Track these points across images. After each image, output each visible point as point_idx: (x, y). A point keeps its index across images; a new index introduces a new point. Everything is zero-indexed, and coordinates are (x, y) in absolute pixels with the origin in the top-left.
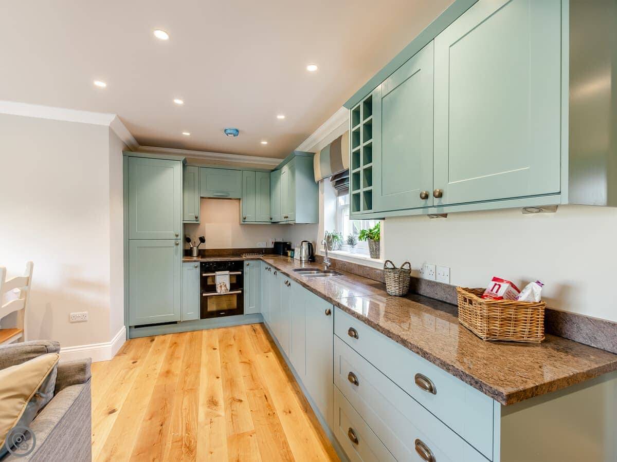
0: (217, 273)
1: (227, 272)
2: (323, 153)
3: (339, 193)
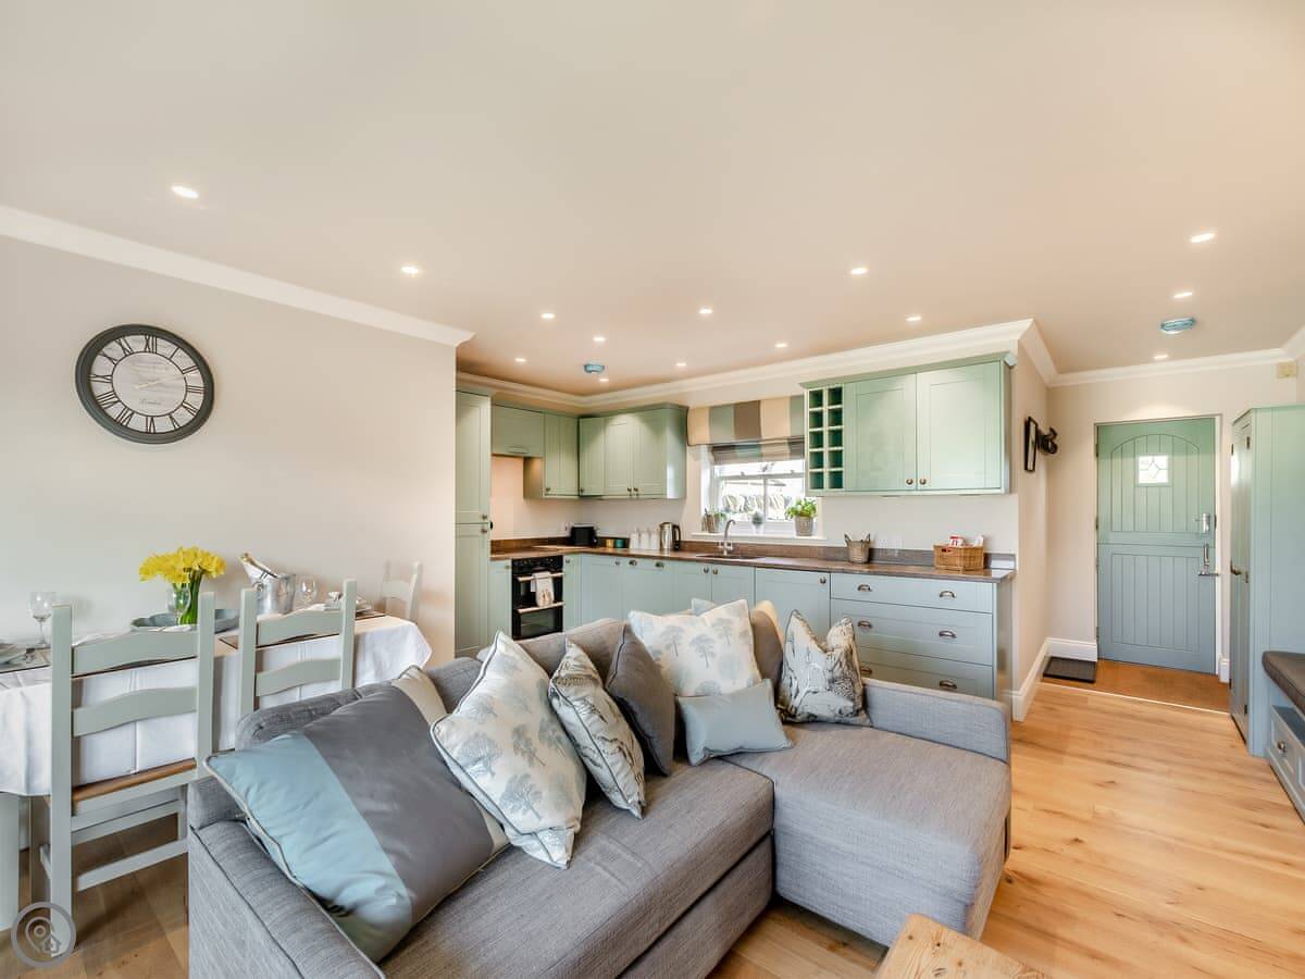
0: (537, 575)
1: (548, 574)
2: (715, 412)
3: (717, 461)
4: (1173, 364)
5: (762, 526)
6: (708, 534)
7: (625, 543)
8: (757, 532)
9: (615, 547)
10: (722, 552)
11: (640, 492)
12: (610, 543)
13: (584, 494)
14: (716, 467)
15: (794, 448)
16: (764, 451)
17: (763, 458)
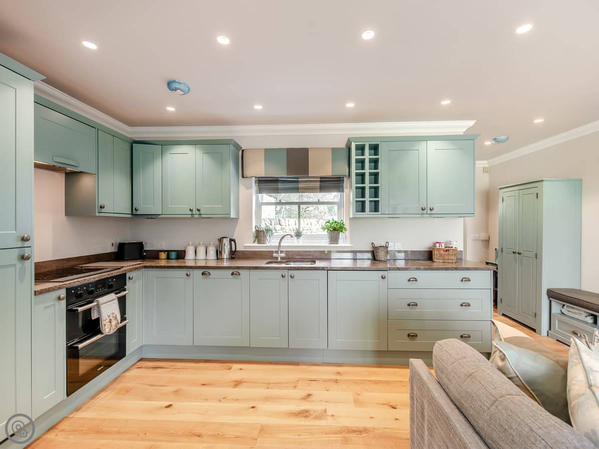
0: (101, 300)
1: (112, 296)
2: (270, 154)
3: (260, 191)
5: (301, 238)
6: (257, 245)
7: (181, 255)
8: (298, 242)
9: (168, 258)
10: (277, 258)
11: (202, 212)
12: (163, 255)
13: (138, 213)
14: (260, 195)
15: (324, 184)
16: (301, 185)
17: (300, 190)
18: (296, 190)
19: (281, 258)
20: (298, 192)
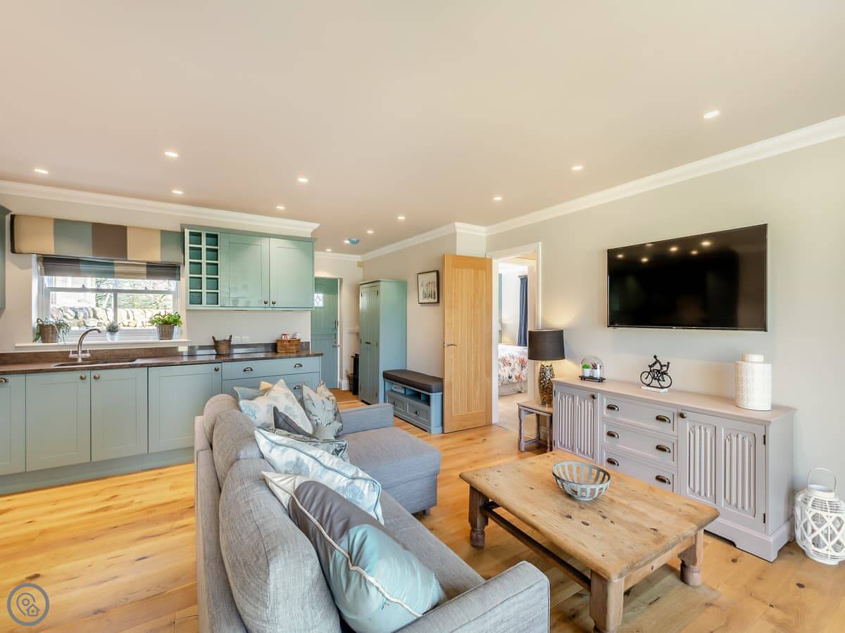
2: (63, 226)
3: (48, 272)
4: (332, 254)
6: (41, 344)
8: (112, 339)
10: (76, 359)
14: (47, 277)
15: (152, 270)
16: (117, 269)
17: (115, 275)
18: (112, 274)
19: (83, 359)
20: (113, 277)
